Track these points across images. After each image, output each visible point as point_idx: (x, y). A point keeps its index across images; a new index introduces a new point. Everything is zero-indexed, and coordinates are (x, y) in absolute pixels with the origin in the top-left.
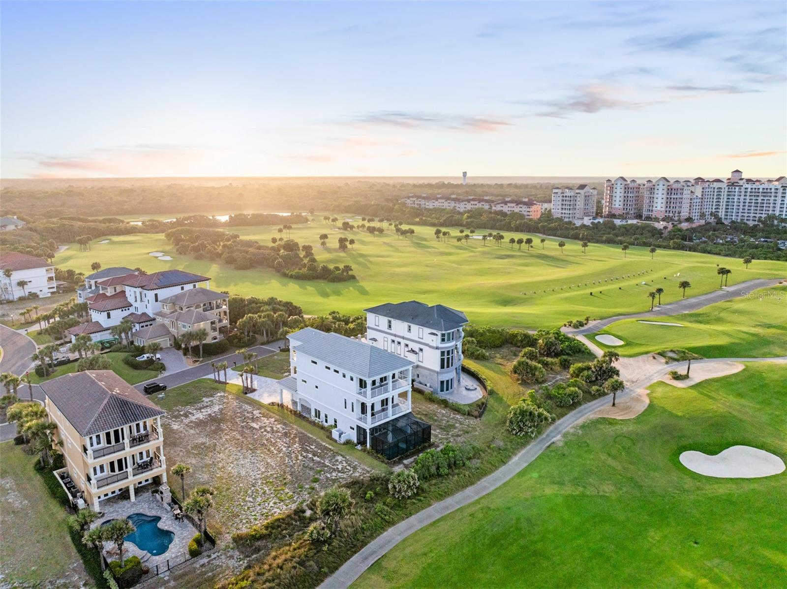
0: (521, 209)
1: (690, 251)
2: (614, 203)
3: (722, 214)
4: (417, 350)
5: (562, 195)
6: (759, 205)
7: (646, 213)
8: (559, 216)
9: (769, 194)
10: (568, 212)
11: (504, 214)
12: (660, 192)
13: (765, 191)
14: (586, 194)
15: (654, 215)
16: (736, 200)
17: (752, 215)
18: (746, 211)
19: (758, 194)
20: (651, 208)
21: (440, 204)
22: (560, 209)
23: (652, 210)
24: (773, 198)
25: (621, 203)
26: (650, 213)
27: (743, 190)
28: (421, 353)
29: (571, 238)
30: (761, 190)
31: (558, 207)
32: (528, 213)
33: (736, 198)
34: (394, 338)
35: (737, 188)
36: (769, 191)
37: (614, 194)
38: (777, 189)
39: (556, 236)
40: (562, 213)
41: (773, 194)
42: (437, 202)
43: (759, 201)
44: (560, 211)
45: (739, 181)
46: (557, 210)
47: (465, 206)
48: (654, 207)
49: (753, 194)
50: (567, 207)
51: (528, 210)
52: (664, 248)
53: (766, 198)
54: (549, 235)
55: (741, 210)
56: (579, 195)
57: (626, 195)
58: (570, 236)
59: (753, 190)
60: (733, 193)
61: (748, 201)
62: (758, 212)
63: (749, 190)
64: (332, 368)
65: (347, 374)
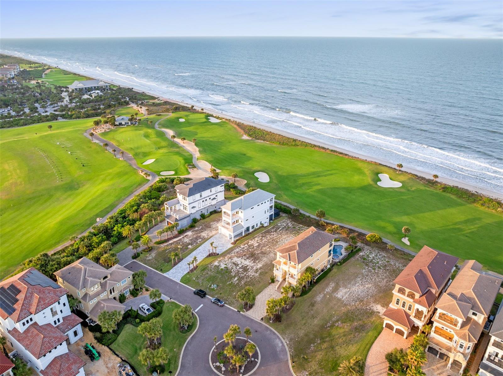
28: (217, 198)
64: (260, 204)
65: (266, 201)
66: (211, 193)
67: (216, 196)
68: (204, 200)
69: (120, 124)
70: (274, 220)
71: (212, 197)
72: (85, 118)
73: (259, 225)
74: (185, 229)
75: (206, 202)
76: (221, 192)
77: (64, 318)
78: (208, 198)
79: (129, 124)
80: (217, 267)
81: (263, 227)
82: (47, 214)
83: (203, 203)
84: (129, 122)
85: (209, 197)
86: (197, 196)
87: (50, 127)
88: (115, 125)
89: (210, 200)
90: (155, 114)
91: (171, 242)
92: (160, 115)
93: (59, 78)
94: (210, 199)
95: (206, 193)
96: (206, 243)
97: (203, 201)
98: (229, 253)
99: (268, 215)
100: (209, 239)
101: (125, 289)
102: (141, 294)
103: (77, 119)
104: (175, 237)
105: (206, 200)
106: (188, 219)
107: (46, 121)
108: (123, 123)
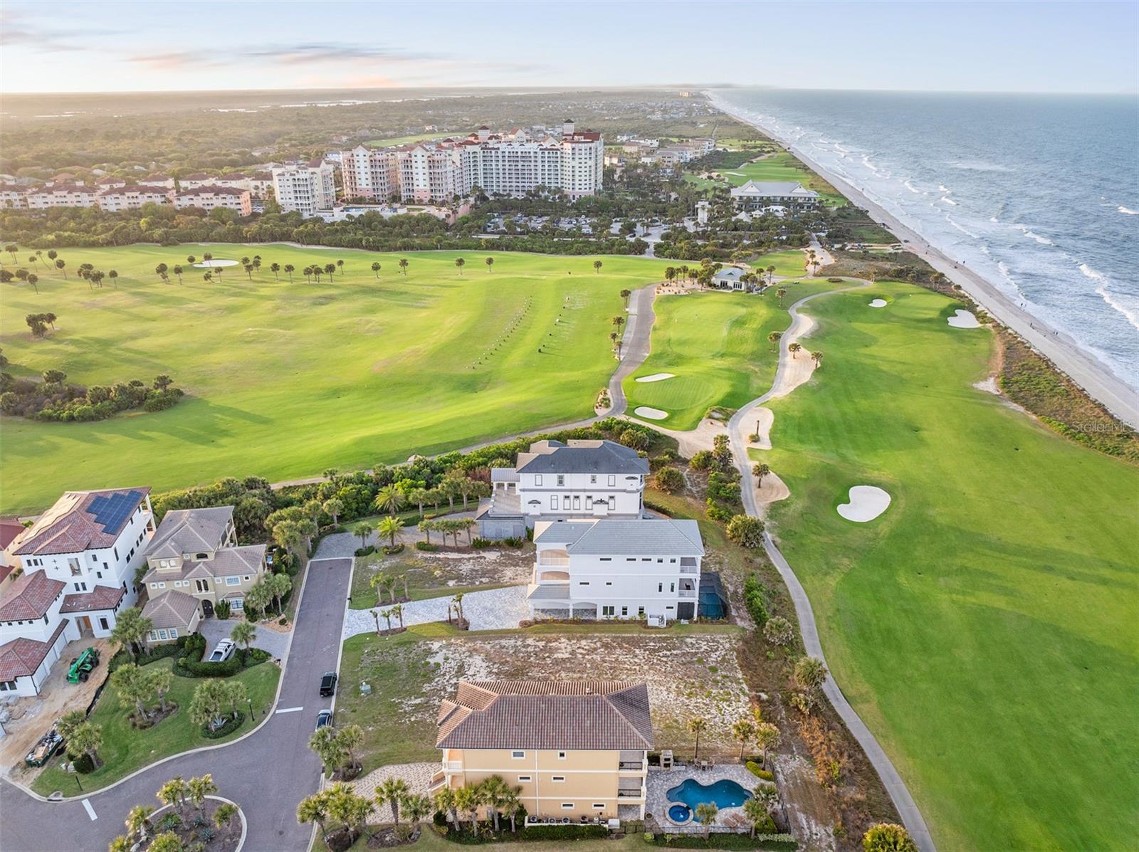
0: (224, 201)
1: (507, 250)
2: (358, 182)
3: (481, 184)
4: (606, 499)
5: (293, 177)
6: (520, 172)
7: (406, 194)
8: (294, 208)
9: (528, 159)
10: (307, 202)
11: (202, 213)
12: (420, 165)
13: (524, 155)
14: (324, 174)
15: (416, 196)
16: (494, 167)
17: (514, 184)
18: (507, 180)
19: (516, 159)
20: (410, 187)
21: (59, 200)
22: (293, 198)
23: (413, 190)
24: (533, 163)
25: (369, 181)
26: (411, 194)
27: (500, 154)
28: (611, 502)
29: (347, 247)
30: (519, 154)
31: (290, 195)
32: (238, 207)
33: (494, 164)
34: (567, 494)
35: (493, 152)
36: (528, 154)
37: (357, 170)
38: (536, 153)
39: (319, 244)
40: (297, 204)
41: (533, 159)
42: (51, 196)
43: (520, 167)
44: (293, 201)
45: (489, 141)
46: (288, 200)
47: (117, 201)
48: (415, 185)
49: (512, 159)
50: (303, 195)
51: (238, 201)
52: (476, 249)
53: (526, 164)
54: (308, 244)
55: (501, 180)
56: (315, 176)
57: (373, 170)
58: (345, 244)
59: (512, 155)
60: (489, 158)
61: (507, 167)
62: (520, 180)
63: (507, 154)
64: (639, 558)
65: (667, 559)
66: (594, 486)
67: (612, 497)
68: (572, 495)
69: (724, 285)
70: (696, 622)
71: (596, 497)
72: (686, 259)
73: (633, 613)
74: (492, 543)
75: (577, 502)
76: (624, 491)
77: (97, 588)
78: (583, 495)
79: (743, 289)
80: (429, 652)
81: (644, 623)
82: (384, 417)
83: (567, 501)
84: (743, 283)
85: (589, 494)
86: (550, 479)
87: (598, 264)
88: (710, 285)
89: (589, 502)
90: (827, 278)
91: (441, 556)
92: (840, 281)
93: (762, 171)
94: (589, 497)
95: (576, 481)
96: (486, 591)
97: (567, 497)
98: (484, 640)
99: (675, 598)
100: (506, 587)
101: (233, 595)
102: (263, 623)
103: (672, 259)
104: (459, 550)
105: (577, 497)
106: (517, 523)
107: (617, 253)
108: (730, 284)
